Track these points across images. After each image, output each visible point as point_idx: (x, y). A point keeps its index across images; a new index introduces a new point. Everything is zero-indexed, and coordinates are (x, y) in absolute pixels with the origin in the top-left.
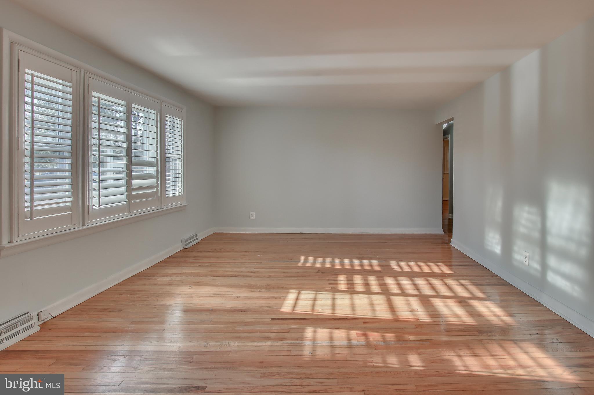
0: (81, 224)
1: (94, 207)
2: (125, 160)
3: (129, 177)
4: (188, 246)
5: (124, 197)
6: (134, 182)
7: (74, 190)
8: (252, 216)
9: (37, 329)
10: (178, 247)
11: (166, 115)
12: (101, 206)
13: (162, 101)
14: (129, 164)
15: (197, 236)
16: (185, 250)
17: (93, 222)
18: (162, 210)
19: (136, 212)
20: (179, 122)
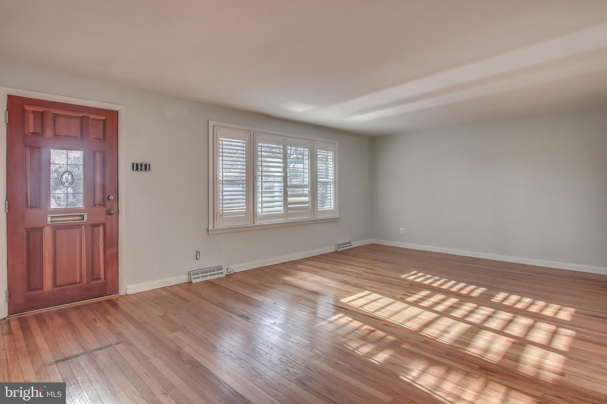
0: (252, 223)
1: (260, 213)
2: (282, 184)
3: (286, 195)
4: (339, 250)
5: (282, 208)
6: (290, 199)
7: (247, 203)
8: (402, 232)
9: (224, 275)
10: (331, 249)
11: (318, 151)
12: (263, 213)
13: (314, 141)
14: (286, 186)
15: (351, 243)
16: (337, 252)
17: (259, 223)
18: (314, 219)
19: (290, 219)
20: (331, 154)
